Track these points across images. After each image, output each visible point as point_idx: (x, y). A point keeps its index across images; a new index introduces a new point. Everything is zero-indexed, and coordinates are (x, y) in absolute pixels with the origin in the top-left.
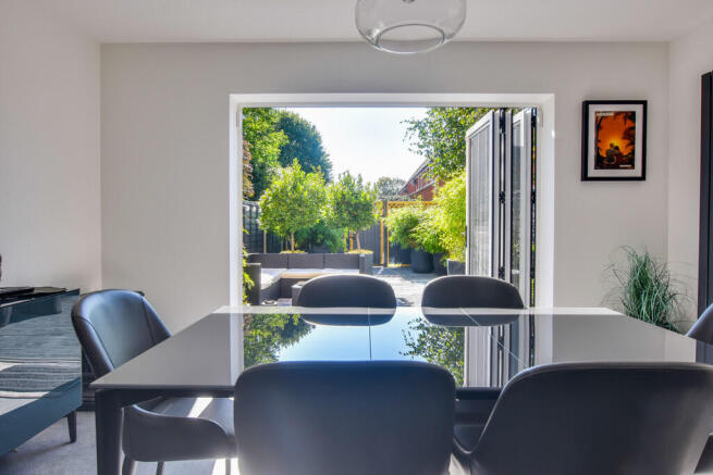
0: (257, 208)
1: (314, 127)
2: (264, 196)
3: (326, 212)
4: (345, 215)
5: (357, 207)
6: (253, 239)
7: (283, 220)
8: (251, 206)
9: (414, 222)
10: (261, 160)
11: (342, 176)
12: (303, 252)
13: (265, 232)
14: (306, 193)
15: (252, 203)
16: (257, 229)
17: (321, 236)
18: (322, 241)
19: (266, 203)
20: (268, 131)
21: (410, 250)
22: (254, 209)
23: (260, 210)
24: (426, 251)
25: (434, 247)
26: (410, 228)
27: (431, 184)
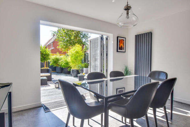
5: (45, 55)
21: (55, 67)
24: (62, 67)
25: (64, 66)
26: (56, 61)
27: (53, 48)
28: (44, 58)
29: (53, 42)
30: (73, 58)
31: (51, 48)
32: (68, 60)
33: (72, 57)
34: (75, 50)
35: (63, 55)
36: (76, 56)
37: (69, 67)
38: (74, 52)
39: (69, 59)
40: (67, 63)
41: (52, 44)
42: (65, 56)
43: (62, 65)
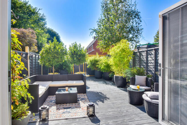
0: (39, 56)
1: (58, 34)
2: (42, 51)
3: (67, 58)
4: (75, 59)
5: (80, 55)
6: (37, 68)
7: (49, 61)
8: (36, 55)
9: (97, 61)
10: (40, 42)
11: (73, 44)
12: (58, 73)
13: (42, 66)
14: (59, 50)
15: (36, 54)
16: (38, 64)
17: (64, 67)
18: (65, 69)
19: (43, 54)
20: (43, 33)
21: (94, 71)
22: (37, 56)
23: (40, 57)
24: (101, 71)
25: (104, 70)
26: (95, 63)
27: (94, 50)
28: (79, 59)
29: (93, 44)
30: (116, 59)
31: (92, 50)
32: (109, 62)
33: (115, 57)
34: (119, 47)
35: (103, 56)
36: (122, 56)
37: (111, 72)
38: (118, 51)
39: (111, 61)
40: (108, 66)
41: (93, 46)
42: (105, 57)
43: (101, 68)
